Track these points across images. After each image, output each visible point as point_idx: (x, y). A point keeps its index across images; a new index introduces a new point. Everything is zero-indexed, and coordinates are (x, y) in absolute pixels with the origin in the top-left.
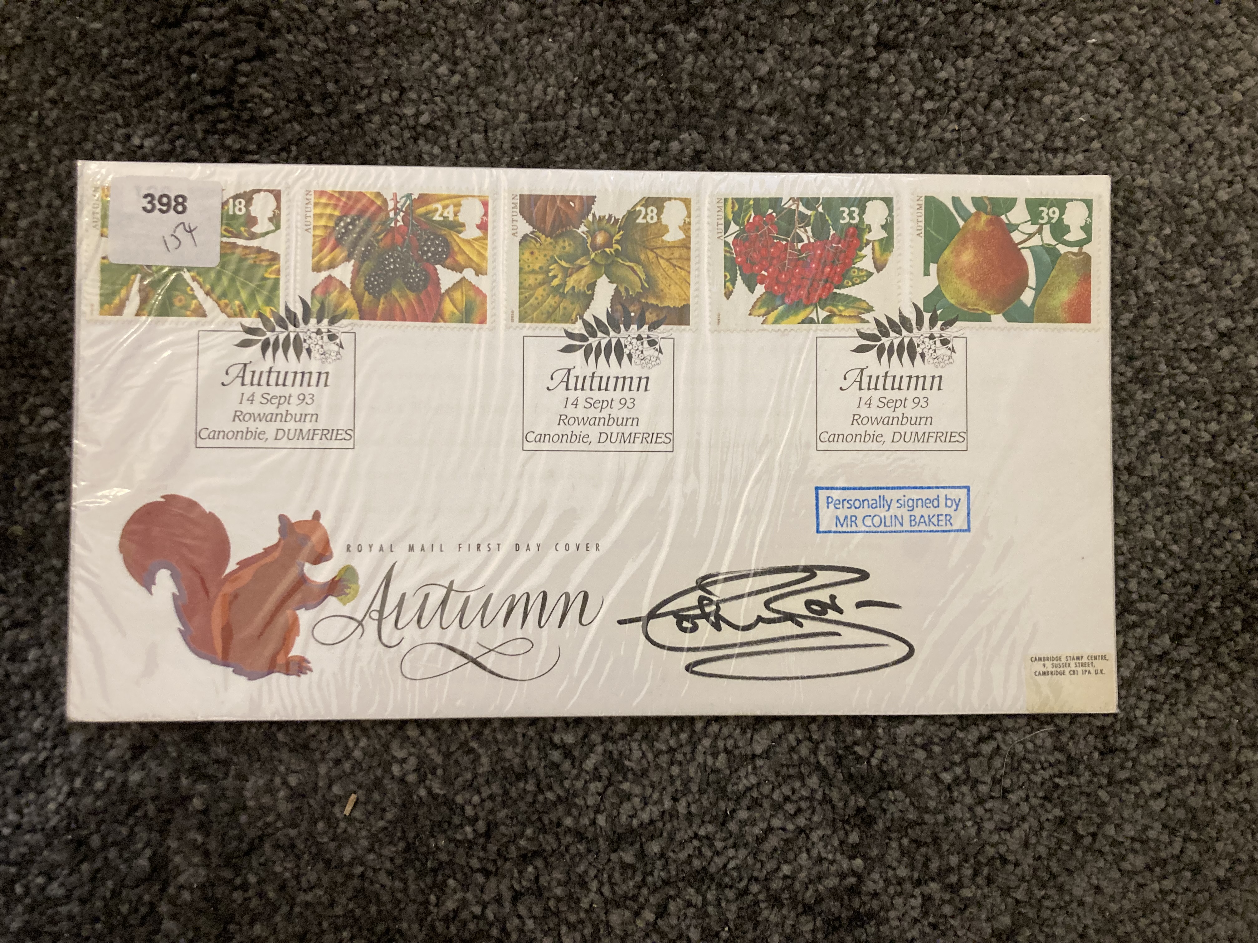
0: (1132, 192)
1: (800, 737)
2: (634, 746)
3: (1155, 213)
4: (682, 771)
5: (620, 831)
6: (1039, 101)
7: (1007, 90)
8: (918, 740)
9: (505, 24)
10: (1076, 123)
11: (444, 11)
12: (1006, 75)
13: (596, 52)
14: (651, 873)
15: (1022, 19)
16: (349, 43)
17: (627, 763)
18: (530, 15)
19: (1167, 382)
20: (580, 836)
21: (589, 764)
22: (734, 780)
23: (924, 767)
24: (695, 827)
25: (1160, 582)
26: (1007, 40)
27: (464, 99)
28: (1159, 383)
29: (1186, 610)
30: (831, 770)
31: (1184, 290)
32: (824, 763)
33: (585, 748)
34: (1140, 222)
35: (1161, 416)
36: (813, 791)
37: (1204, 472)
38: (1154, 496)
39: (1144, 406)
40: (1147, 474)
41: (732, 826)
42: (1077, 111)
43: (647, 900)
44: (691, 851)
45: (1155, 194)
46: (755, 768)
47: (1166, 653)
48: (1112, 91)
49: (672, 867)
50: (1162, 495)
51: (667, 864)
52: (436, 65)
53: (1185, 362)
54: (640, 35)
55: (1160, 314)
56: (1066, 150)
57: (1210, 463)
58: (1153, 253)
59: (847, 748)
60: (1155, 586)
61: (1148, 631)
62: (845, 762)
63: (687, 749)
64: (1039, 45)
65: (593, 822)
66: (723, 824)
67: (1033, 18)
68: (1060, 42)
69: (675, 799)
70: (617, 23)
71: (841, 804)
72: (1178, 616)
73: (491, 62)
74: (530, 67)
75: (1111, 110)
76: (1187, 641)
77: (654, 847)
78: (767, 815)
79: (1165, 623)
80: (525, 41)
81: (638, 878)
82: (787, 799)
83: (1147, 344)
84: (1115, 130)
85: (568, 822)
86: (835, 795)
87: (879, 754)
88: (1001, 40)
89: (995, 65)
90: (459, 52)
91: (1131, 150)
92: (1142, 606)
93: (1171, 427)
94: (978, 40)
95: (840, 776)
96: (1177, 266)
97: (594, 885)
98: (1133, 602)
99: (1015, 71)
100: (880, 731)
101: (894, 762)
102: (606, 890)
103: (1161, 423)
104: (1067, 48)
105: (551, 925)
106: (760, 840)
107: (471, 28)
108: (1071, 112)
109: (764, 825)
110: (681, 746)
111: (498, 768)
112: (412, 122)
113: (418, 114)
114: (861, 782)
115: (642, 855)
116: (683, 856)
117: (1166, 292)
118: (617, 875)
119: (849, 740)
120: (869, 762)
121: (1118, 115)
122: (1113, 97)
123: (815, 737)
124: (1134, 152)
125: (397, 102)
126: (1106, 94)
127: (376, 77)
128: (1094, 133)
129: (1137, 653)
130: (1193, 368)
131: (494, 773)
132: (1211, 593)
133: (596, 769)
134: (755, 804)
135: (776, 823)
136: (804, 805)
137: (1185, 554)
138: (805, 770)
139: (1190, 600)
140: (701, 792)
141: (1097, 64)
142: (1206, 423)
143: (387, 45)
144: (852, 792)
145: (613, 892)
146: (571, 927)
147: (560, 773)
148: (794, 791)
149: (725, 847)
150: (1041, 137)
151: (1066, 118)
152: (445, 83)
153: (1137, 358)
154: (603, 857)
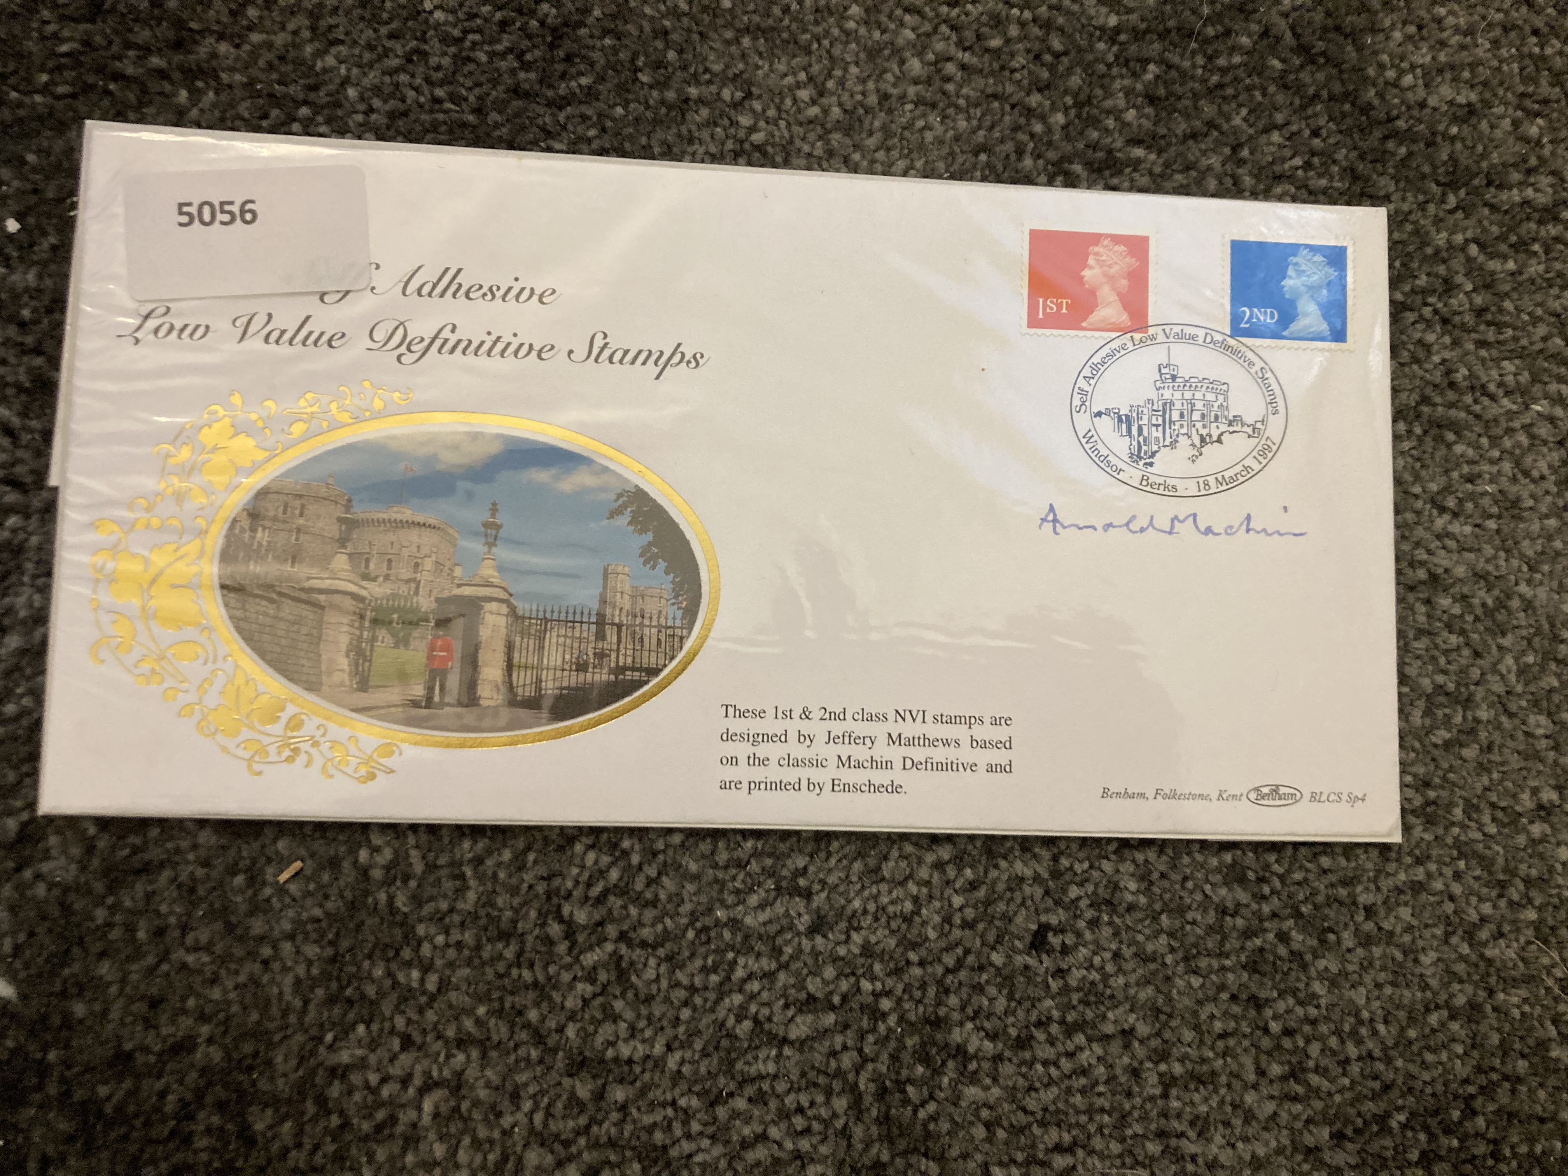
0: (1509, 597)
1: (850, 1043)
2: (652, 962)
3: (1524, 632)
4: (693, 1018)
5: (587, 1054)
6: (1449, 446)
7: (1418, 416)
8: (985, 1113)
9: (897, 78)
10: (1479, 489)
11: (836, 32)
12: (1425, 400)
13: (983, 157)
14: (600, 1123)
15: (1471, 346)
16: (715, 16)
17: (633, 978)
18: (929, 82)
19: (1456, 830)
20: (539, 1038)
21: (589, 959)
22: (749, 1057)
23: (977, 1149)
24: (677, 1091)
25: (1347, 1061)
26: (1444, 361)
27: (812, 136)
28: (1446, 828)
29: (1364, 1108)
30: (868, 1099)
31: (1520, 735)
32: (862, 1087)
33: (594, 938)
34: (1504, 634)
35: (1433, 867)
36: (835, 1115)
37: (1453, 956)
38: (1385, 955)
39: (1417, 846)
40: (1386, 926)
41: (722, 1112)
42: (1487, 476)
43: (580, 1153)
44: (659, 1118)
45: (1534, 609)
46: (779, 1055)
47: (1318, 1149)
48: (1535, 473)
49: (628, 1128)
50: (1393, 959)
51: (624, 1120)
52: (798, 85)
53: (1486, 819)
54: (1041, 162)
55: (1481, 749)
56: (1455, 515)
57: (1465, 949)
58: (1502, 676)
59: (897, 1082)
60: (1339, 1063)
61: (1310, 1112)
62: (888, 1098)
63: (712, 996)
64: (1477, 384)
65: (561, 1030)
66: (712, 1104)
67: (1483, 353)
68: (1501, 392)
69: (669, 1048)
70: (1022, 137)
71: (860, 1146)
72: (1352, 1111)
73: (861, 111)
74: (902, 138)
75: (1525, 494)
76: (1349, 1146)
77: (619, 1094)
78: (768, 1118)
79: (1332, 1112)
80: (909, 107)
81: (582, 1121)
82: (800, 1110)
83: (1451, 776)
84: (1521, 519)
85: (533, 1015)
86: (858, 1132)
87: (932, 1107)
88: (1436, 359)
89: (1417, 382)
90: (830, 84)
91: (1528, 549)
92: (1315, 1079)
93: (1438, 885)
94: (1411, 347)
95: (874, 1113)
96: (1524, 703)
97: (527, 1105)
98: (1305, 1070)
99: (1438, 400)
100: (946, 1080)
101: (945, 1126)
102: (538, 1118)
103: (1429, 875)
104: (1505, 401)
105: (453, 1130)
106: (745, 1145)
107: (857, 64)
108: (1479, 476)
109: (759, 1129)
110: (706, 988)
111: (482, 912)
112: (742, 134)
113: (753, 129)
114: (895, 1131)
115: (599, 1095)
116: (647, 1120)
117: (1499, 727)
118: (559, 1105)
119: (905, 1073)
120: (915, 1111)
121: (1530, 503)
122: (1533, 481)
123: (867, 1050)
124: (1530, 553)
125: (735, 105)
126: (1526, 474)
127: (727, 66)
128: (1495, 510)
129: (1285, 1132)
130: (1492, 829)
131: (474, 916)
132: (1400, 1102)
133: (594, 968)
134: (760, 1099)
135: (774, 1132)
136: (816, 1126)
137: (1390, 1043)
138: (837, 1085)
139: (1372, 1099)
140: (705, 1054)
141: (1532, 437)
142: (1481, 899)
143: (755, 39)
144: (880, 1139)
145: (545, 1124)
146: (477, 1144)
147: (550, 953)
148: (812, 1104)
149: (701, 1134)
150: (1434, 487)
151: (1470, 479)
152: (799, 111)
153: (1434, 788)
154: (554, 1076)
